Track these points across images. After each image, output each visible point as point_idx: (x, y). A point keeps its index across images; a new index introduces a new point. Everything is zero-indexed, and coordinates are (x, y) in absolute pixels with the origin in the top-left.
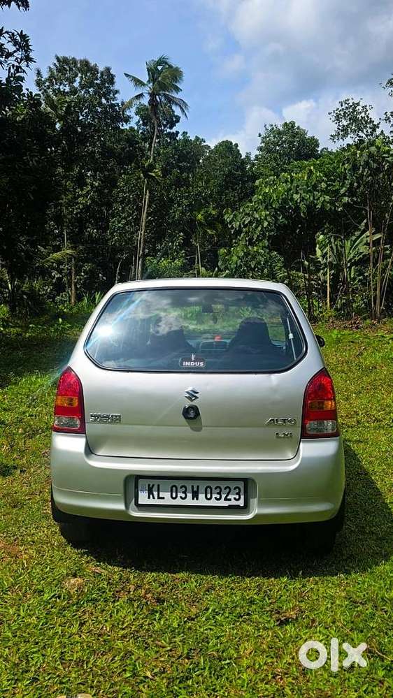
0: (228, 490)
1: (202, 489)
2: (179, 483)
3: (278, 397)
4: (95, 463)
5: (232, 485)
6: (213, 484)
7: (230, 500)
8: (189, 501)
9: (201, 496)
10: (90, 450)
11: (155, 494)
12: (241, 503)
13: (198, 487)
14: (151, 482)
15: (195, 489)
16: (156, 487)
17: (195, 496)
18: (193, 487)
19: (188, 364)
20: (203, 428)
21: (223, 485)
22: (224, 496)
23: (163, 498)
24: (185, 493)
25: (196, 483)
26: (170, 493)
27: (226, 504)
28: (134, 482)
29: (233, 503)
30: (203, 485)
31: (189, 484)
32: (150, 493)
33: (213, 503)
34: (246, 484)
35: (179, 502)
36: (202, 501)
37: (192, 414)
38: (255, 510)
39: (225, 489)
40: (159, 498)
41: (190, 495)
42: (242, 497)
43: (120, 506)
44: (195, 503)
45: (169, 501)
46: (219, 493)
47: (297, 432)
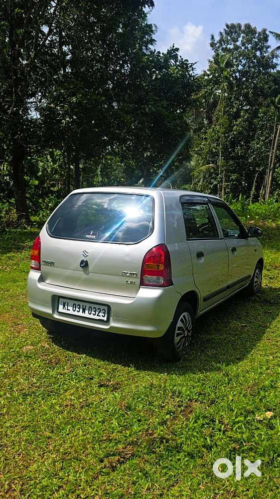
0: (99, 310)
1: (87, 308)
2: (77, 303)
3: (127, 259)
4: (41, 286)
5: (102, 307)
6: (93, 306)
7: (100, 316)
8: (81, 314)
9: (87, 312)
10: (42, 279)
11: (66, 307)
12: (105, 319)
13: (85, 306)
14: (65, 300)
15: (84, 307)
17: (84, 311)
18: (83, 306)
19: (87, 236)
20: (90, 273)
21: (97, 307)
22: (97, 313)
23: (69, 310)
24: (79, 308)
25: (85, 304)
26: (72, 308)
27: (98, 318)
28: (56, 300)
29: (101, 318)
30: (88, 305)
31: (81, 304)
32: (64, 306)
33: (92, 316)
34: (107, 308)
35: (76, 313)
36: (86, 315)
37: (85, 265)
38: (113, 324)
39: (98, 309)
40: (67, 310)
41: (81, 310)
42: (106, 315)
43: (50, 311)
44: (83, 315)
45: (71, 312)
46: (95, 311)
47: (138, 281)
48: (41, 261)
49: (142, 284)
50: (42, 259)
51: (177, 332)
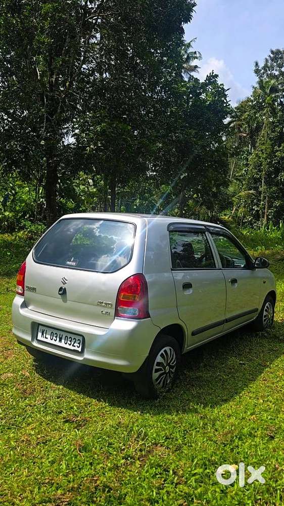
1: (64, 337)
2: (55, 332)
3: (103, 288)
4: (23, 312)
5: (77, 338)
6: (69, 335)
7: (75, 346)
8: (57, 343)
9: (63, 341)
10: (25, 305)
11: (45, 335)
12: (79, 350)
14: (44, 328)
15: (61, 336)
16: (45, 331)
17: (60, 341)
20: (68, 301)
21: (73, 336)
22: (72, 343)
23: (47, 338)
24: (56, 337)
25: (62, 333)
26: (50, 336)
27: (72, 348)
28: (36, 327)
29: (76, 348)
30: (65, 335)
31: (59, 333)
32: (43, 334)
33: (67, 346)
34: (82, 339)
35: (53, 342)
36: (62, 344)
37: (63, 292)
38: (87, 356)
39: (74, 339)
40: (46, 338)
41: (58, 339)
42: (81, 346)
43: (29, 338)
44: (59, 344)
45: (49, 341)
46: (70, 341)
47: (113, 311)
48: (25, 287)
49: (117, 314)
50: (26, 284)
51: (155, 367)
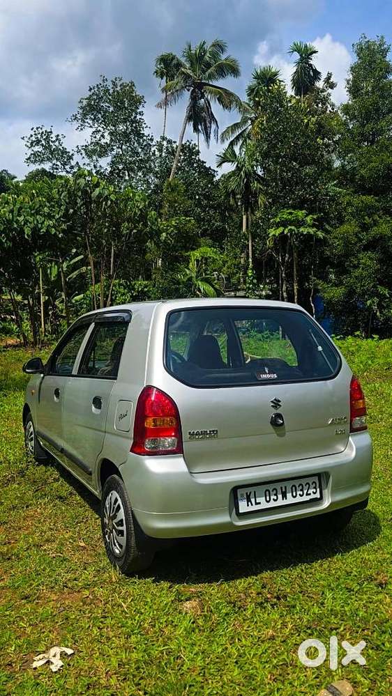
0: (308, 486)
1: (289, 489)
2: (270, 487)
3: (335, 399)
5: (310, 480)
6: (296, 483)
7: (310, 494)
8: (281, 502)
9: (289, 495)
11: (253, 500)
12: (318, 495)
13: (286, 487)
14: (248, 490)
15: (284, 490)
16: (253, 493)
17: (284, 496)
18: (281, 488)
19: (264, 376)
20: (287, 433)
21: (303, 481)
22: (305, 492)
23: (259, 503)
24: (276, 495)
25: (283, 484)
26: (264, 498)
27: (308, 498)
28: (236, 492)
29: (313, 496)
31: (278, 486)
32: (249, 500)
33: (299, 499)
34: (321, 478)
35: (272, 504)
36: (290, 500)
39: (306, 485)
40: (256, 504)
41: (280, 496)
42: (318, 490)
43: (224, 518)
44: (285, 502)
45: (264, 505)
46: (302, 490)
47: (348, 427)
